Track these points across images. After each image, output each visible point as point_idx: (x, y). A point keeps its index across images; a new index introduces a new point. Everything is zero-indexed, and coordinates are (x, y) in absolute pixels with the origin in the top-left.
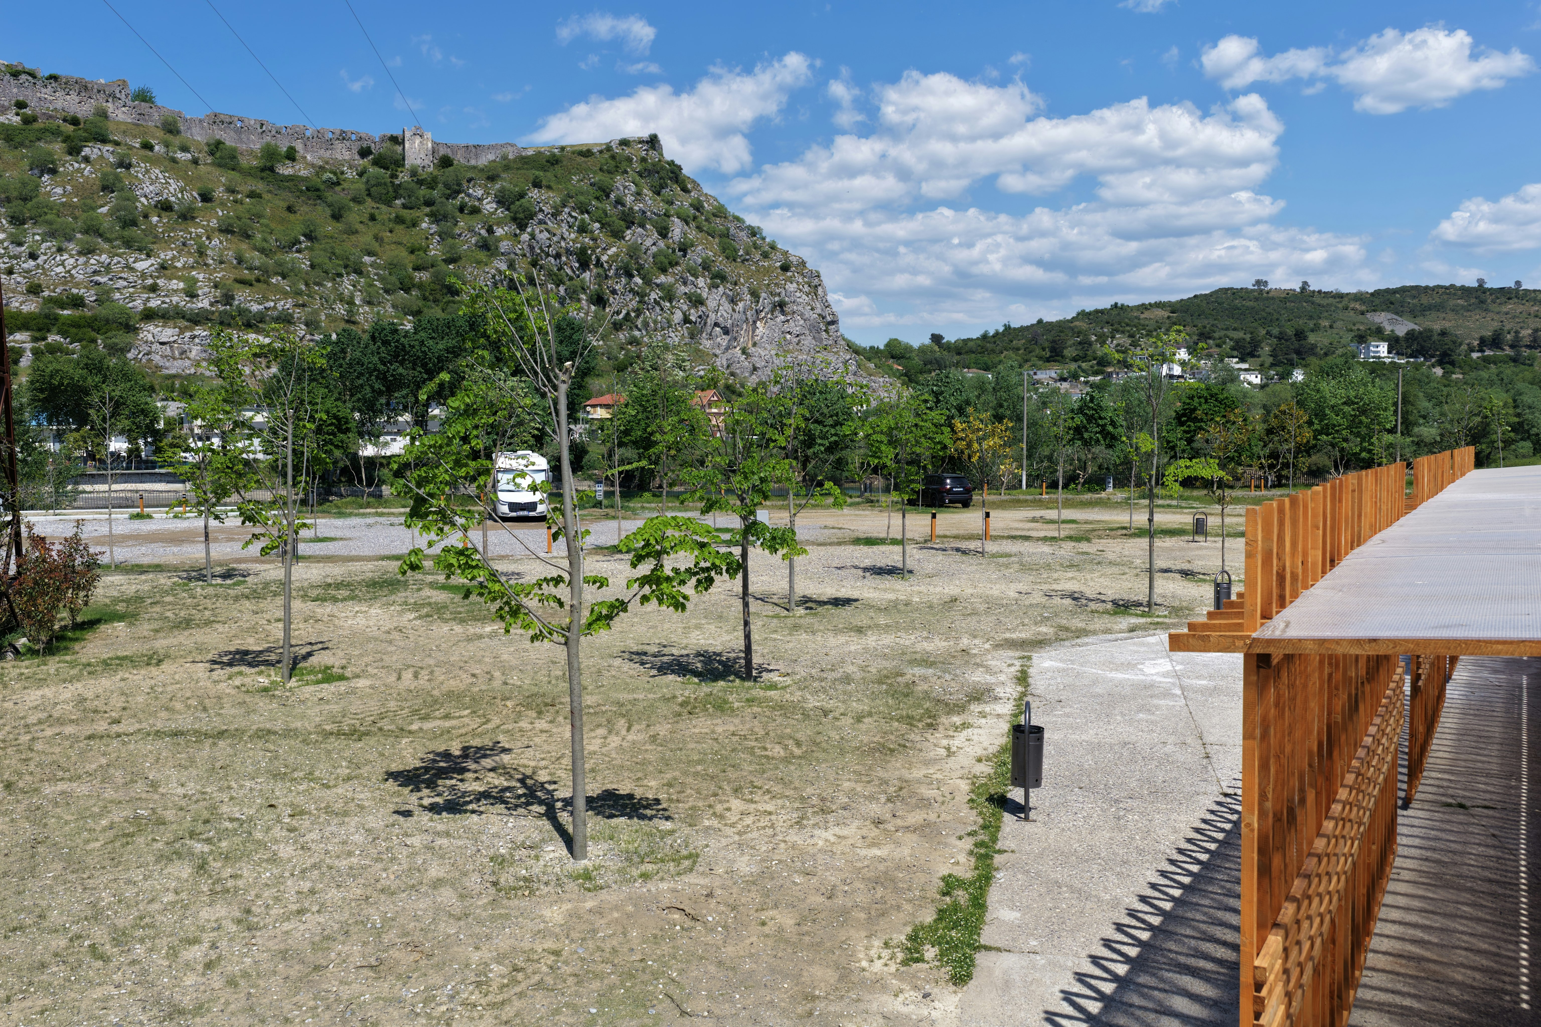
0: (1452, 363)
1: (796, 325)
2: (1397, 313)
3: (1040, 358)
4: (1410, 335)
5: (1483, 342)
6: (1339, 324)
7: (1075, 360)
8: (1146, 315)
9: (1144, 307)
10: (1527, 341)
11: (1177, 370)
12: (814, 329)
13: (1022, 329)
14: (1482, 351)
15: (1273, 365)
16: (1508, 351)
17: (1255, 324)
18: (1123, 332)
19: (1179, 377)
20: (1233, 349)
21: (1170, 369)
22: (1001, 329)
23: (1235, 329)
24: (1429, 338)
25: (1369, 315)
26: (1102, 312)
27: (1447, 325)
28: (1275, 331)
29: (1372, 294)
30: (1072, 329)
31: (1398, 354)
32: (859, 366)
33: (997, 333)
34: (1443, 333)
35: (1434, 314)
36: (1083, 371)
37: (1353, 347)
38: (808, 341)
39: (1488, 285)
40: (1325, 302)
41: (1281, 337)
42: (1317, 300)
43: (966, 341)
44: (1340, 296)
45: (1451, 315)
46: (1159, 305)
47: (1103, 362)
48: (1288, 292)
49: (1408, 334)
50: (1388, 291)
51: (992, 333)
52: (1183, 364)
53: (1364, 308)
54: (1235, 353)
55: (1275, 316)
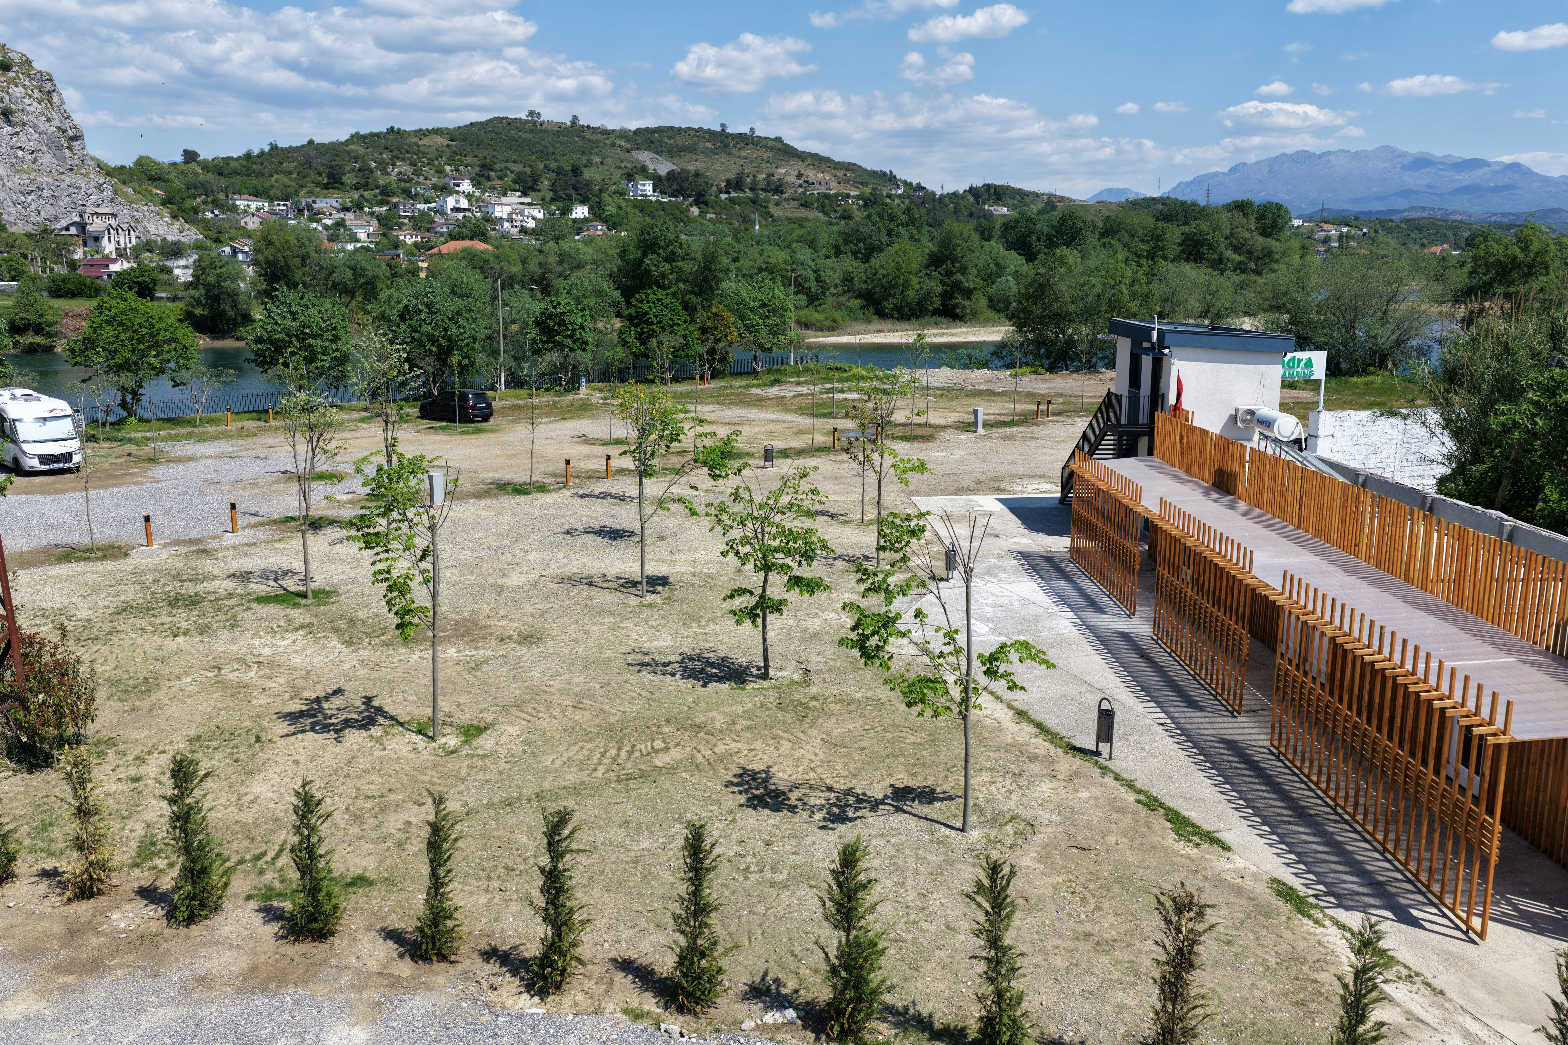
0: (706, 203)
1: (29, 140)
2: (657, 153)
3: (318, 184)
4: (671, 174)
5: (728, 182)
6: (608, 161)
7: (356, 187)
8: (425, 141)
9: (422, 133)
10: (762, 185)
11: (464, 203)
12: (53, 145)
13: (291, 150)
14: (728, 192)
15: (553, 200)
16: (749, 194)
17: (533, 157)
18: (403, 160)
19: (465, 210)
20: (515, 182)
21: (457, 202)
22: (267, 149)
23: (514, 162)
24: (687, 178)
25: (633, 153)
26: (378, 135)
27: (699, 166)
28: (553, 165)
29: (635, 132)
30: (348, 153)
31: (661, 192)
32: (115, 191)
33: (262, 154)
34: (697, 174)
35: (688, 155)
36: (367, 200)
37: (623, 184)
38: (47, 159)
39: (730, 130)
40: (594, 137)
41: (559, 172)
42: (587, 135)
43: (227, 160)
44: (607, 133)
45: (702, 157)
46: (437, 132)
47: (386, 192)
48: (560, 125)
49: (668, 173)
50: (647, 130)
51: (256, 152)
52: (469, 196)
53: (628, 146)
54: (517, 186)
55: (551, 150)
